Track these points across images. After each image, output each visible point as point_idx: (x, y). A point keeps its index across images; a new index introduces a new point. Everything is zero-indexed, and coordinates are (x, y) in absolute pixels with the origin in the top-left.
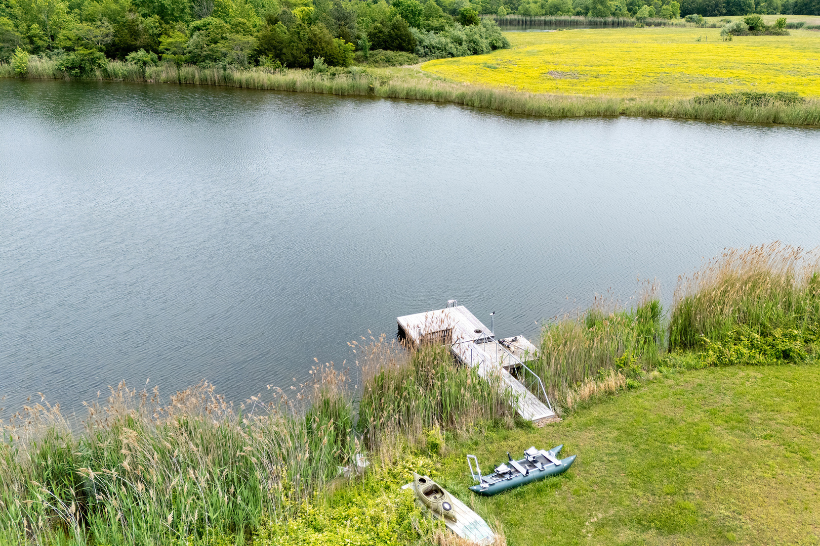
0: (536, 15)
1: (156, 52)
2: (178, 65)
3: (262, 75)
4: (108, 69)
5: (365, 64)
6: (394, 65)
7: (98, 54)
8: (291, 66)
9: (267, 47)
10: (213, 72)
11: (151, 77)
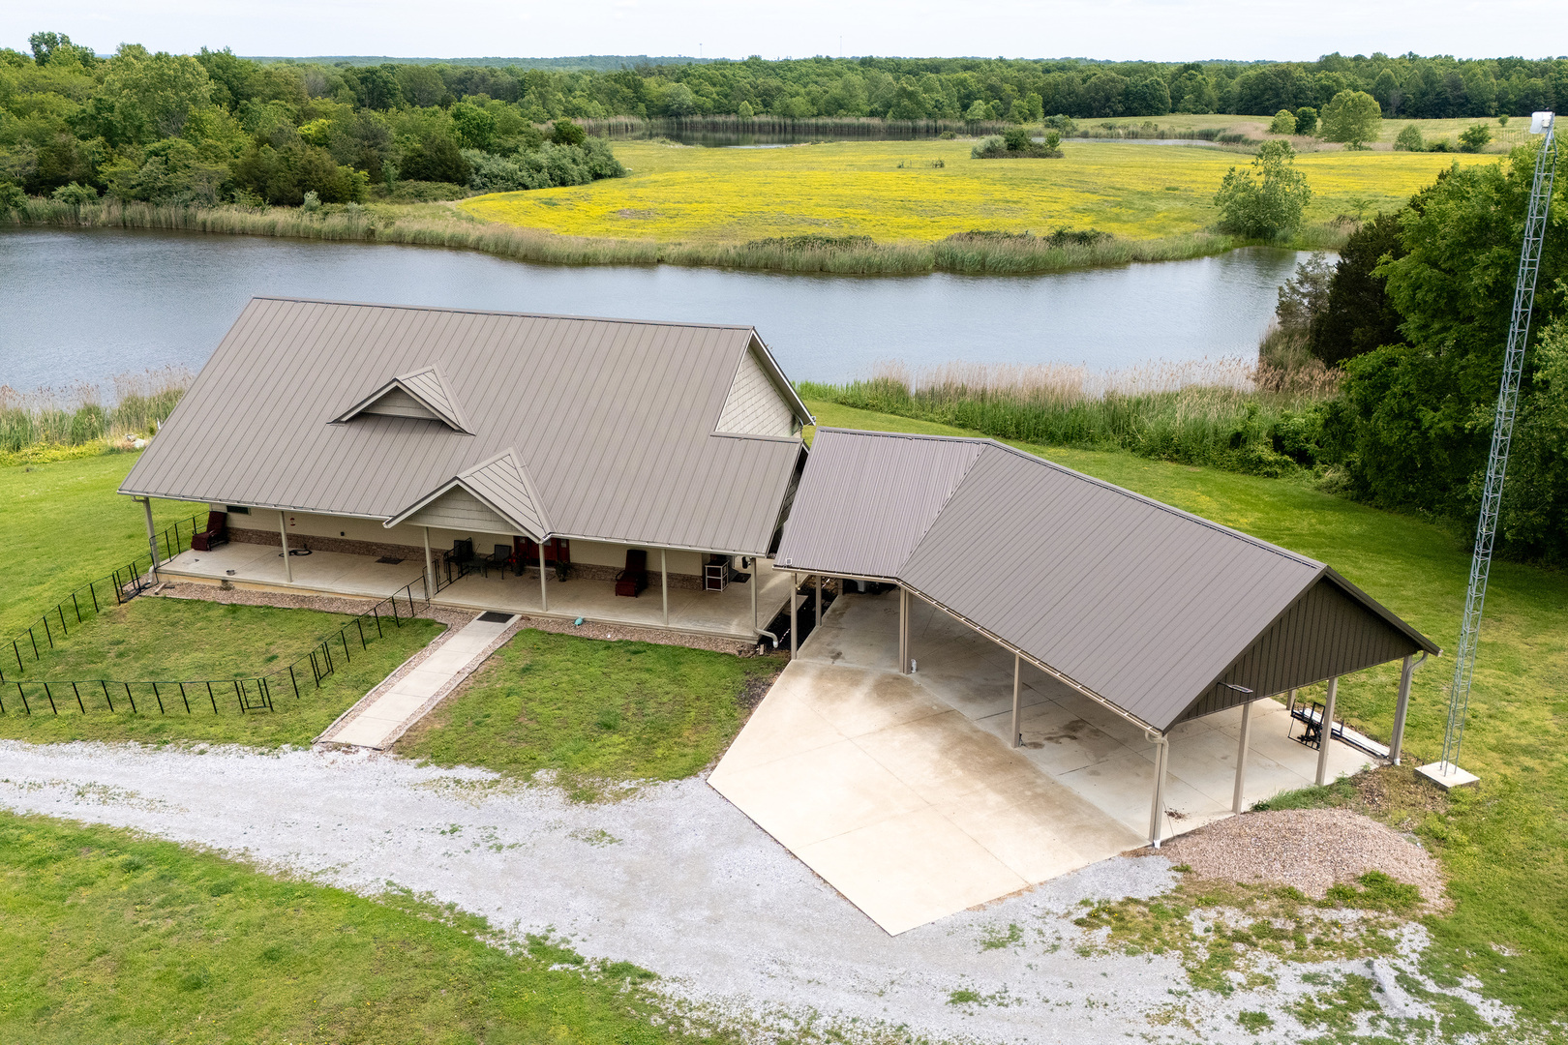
0: (802, 116)
1: (94, 184)
2: (125, 202)
3: (232, 215)
4: (28, 208)
5: (388, 200)
6: (426, 201)
7: (15, 189)
8: (277, 202)
9: (246, 177)
10: (168, 212)
11: (86, 219)
